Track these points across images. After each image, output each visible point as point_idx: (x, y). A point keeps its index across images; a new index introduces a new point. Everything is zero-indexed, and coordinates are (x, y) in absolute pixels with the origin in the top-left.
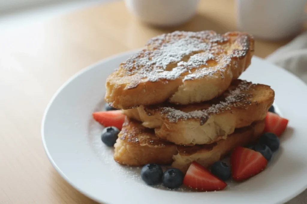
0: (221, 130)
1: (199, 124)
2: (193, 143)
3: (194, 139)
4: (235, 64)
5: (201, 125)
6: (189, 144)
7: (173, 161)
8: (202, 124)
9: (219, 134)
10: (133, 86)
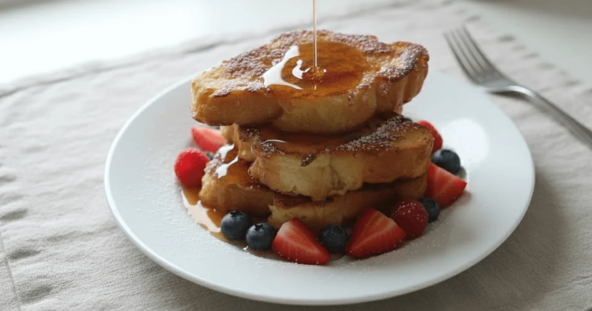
0: (339, 182)
1: (300, 163)
2: (294, 192)
3: (295, 187)
4: (384, 89)
5: (302, 165)
6: (288, 192)
7: (269, 213)
8: (304, 164)
9: (336, 185)
10: (222, 93)
